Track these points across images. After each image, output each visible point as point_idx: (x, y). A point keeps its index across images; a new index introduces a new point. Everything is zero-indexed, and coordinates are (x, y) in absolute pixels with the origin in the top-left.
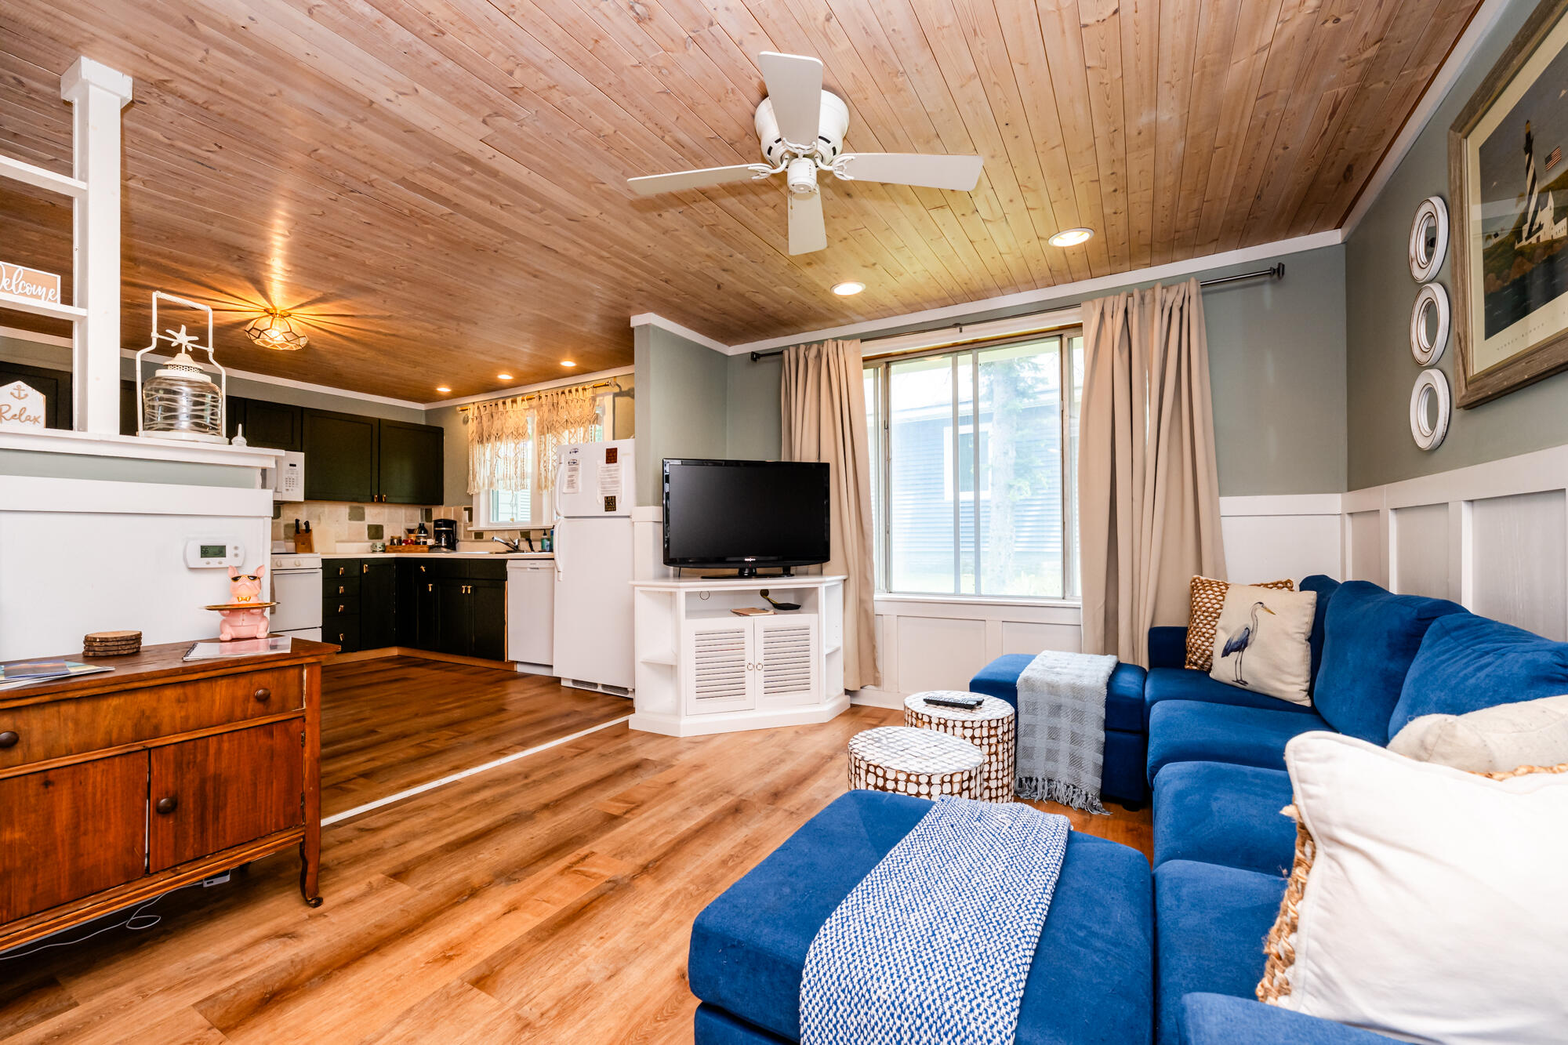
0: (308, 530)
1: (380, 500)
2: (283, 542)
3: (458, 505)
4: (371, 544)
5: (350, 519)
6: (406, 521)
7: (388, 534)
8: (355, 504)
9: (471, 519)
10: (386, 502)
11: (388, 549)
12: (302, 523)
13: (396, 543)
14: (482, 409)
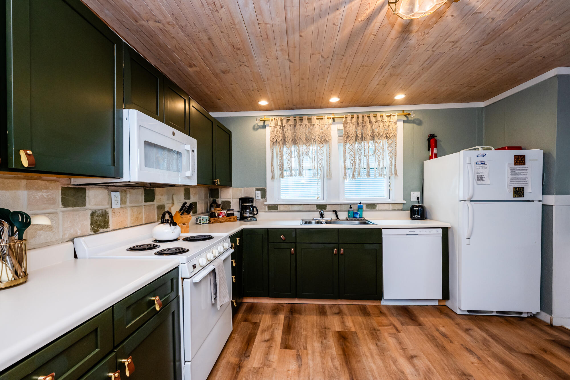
3: (249, 187)
6: (204, 199)
9: (264, 196)
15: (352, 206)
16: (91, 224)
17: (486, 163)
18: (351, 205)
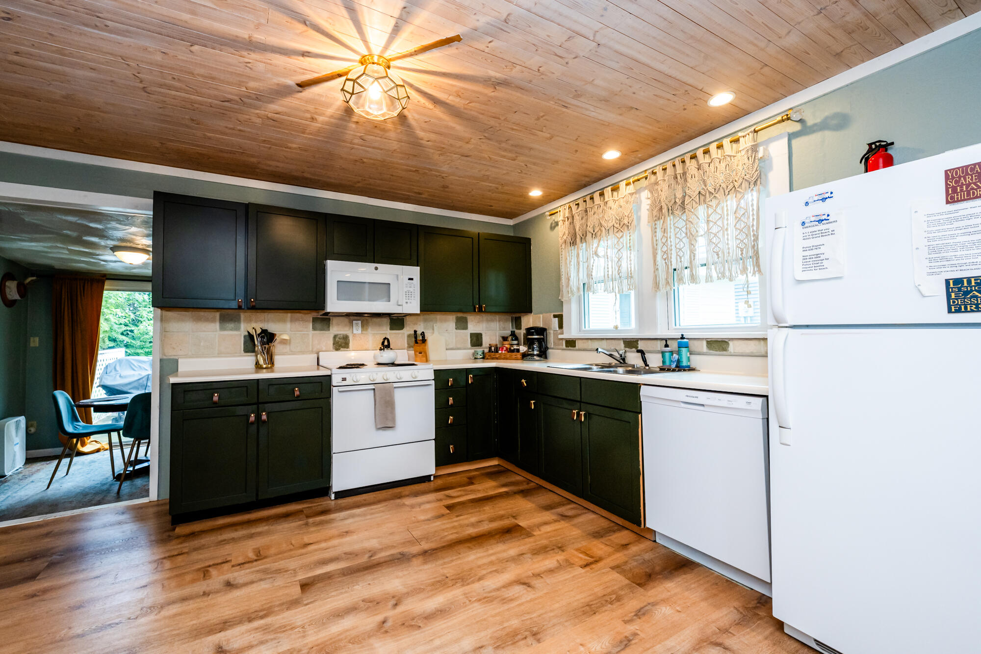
0: (424, 341)
1: (480, 310)
2: (406, 351)
3: (547, 312)
4: (472, 351)
5: (456, 329)
6: (500, 330)
7: (487, 341)
8: (460, 315)
9: (561, 326)
10: (485, 312)
11: (487, 357)
12: (419, 332)
13: (493, 352)
14: (574, 208)
15: (669, 343)
16: (334, 344)
17: (831, 219)
18: (666, 341)
